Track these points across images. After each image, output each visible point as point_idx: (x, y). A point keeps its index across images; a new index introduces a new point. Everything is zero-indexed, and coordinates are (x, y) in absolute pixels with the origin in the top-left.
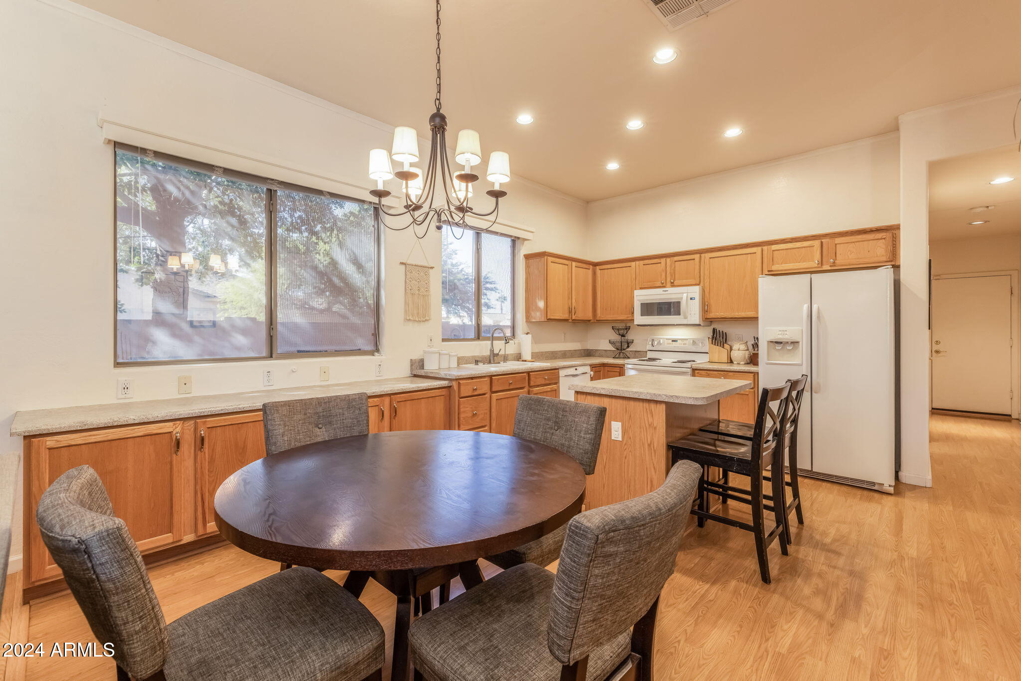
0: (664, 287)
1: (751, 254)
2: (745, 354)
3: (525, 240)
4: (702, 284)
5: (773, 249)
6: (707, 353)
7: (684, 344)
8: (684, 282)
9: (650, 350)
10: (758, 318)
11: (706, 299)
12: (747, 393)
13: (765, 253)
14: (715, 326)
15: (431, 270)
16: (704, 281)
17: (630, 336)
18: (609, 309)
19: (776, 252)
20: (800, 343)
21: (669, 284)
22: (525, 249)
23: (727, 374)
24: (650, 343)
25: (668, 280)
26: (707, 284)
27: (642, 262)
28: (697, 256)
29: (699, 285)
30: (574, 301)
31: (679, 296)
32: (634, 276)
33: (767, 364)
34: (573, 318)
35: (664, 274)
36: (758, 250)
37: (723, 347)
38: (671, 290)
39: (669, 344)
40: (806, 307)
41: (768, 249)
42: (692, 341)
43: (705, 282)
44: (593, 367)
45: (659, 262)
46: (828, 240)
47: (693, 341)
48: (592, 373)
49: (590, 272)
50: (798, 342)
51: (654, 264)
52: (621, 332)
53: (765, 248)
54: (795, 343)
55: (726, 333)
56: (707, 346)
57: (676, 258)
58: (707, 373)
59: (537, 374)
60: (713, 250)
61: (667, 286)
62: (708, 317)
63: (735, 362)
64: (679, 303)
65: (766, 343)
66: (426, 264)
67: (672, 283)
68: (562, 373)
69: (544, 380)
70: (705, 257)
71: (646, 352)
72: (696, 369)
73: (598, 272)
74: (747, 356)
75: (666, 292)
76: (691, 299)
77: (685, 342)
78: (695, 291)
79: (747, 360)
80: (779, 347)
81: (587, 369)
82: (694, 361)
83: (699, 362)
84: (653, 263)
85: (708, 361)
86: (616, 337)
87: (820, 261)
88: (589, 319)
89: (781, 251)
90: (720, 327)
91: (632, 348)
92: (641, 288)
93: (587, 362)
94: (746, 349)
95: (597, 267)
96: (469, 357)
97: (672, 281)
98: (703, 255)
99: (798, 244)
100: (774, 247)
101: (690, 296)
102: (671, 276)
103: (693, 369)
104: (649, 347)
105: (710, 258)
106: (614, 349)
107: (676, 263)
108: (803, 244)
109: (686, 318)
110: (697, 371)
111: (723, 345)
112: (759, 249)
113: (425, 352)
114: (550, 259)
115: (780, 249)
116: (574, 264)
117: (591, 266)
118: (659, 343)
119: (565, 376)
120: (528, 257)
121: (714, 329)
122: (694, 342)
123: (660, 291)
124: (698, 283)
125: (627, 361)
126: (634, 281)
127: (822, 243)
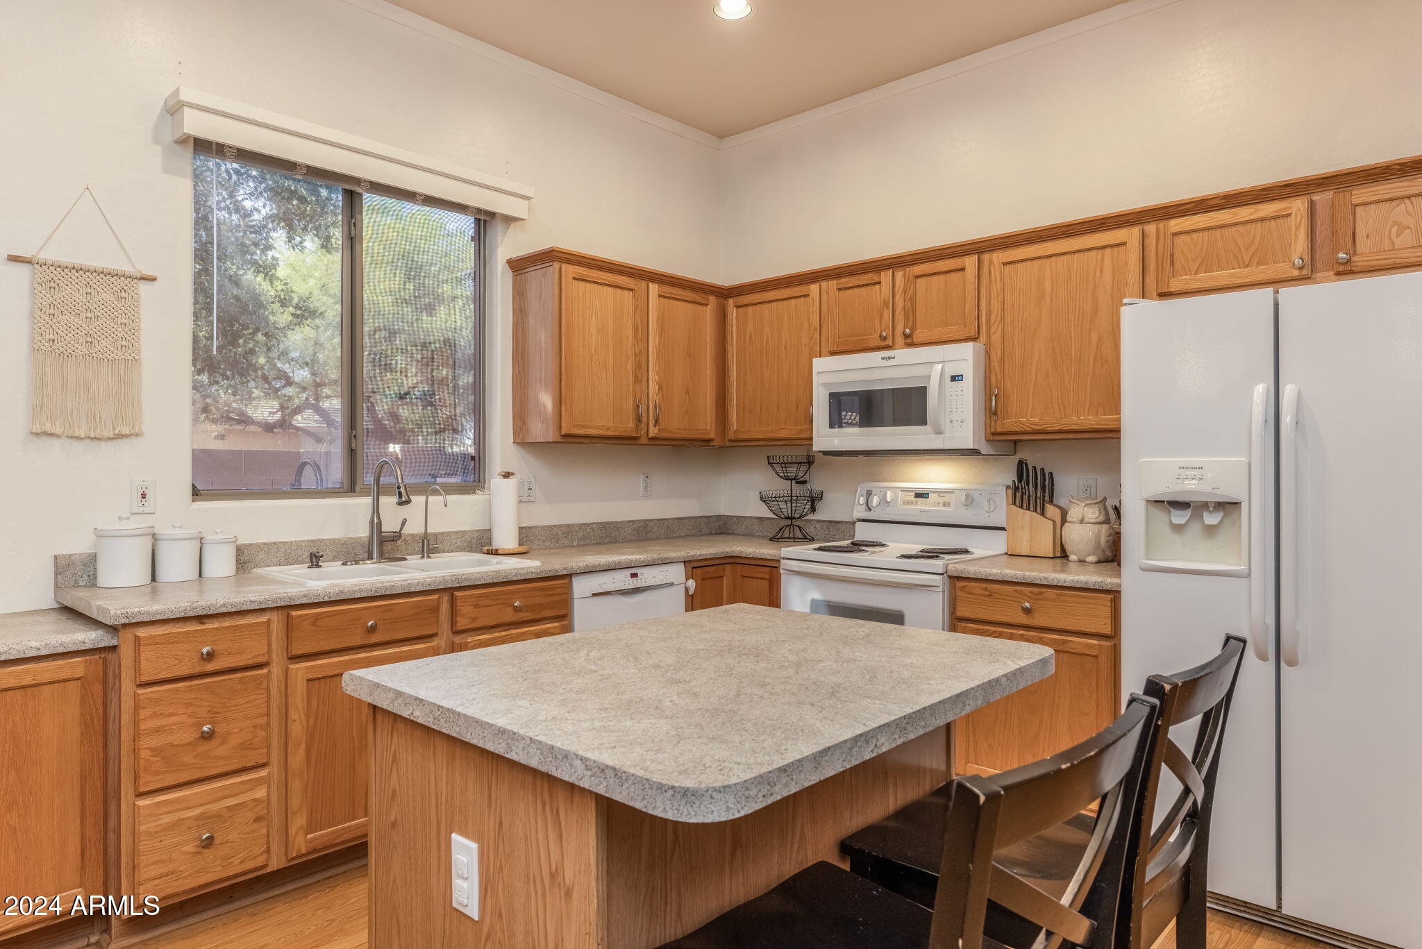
0: (889, 348)
1: (1112, 246)
2: (1099, 532)
3: (509, 220)
4: (983, 338)
5: (1173, 230)
6: (1003, 529)
7: (944, 504)
8: (938, 333)
9: (864, 520)
10: (1118, 431)
11: (993, 379)
12: (1094, 652)
13: (1151, 242)
14: (1022, 454)
15: (143, 287)
16: (989, 328)
17: (817, 483)
18: (758, 409)
19: (1182, 238)
20: (1244, 507)
21: (900, 340)
22: (507, 246)
23: (1040, 593)
24: (862, 500)
25: (899, 328)
26: (996, 338)
27: (833, 284)
28: (970, 262)
29: (974, 339)
30: (653, 388)
31: (921, 371)
32: (816, 323)
33: (1144, 570)
34: (651, 435)
35: (887, 314)
36: (1131, 235)
37: (1043, 514)
38: (903, 355)
39: (908, 503)
40: (1261, 390)
41: (1158, 232)
42: (963, 497)
43: (993, 330)
44: (694, 567)
45: (876, 279)
46: (1329, 195)
47: (967, 495)
48: (691, 584)
49: (708, 314)
50: (1236, 504)
51: (863, 286)
52: (792, 471)
53: (1151, 228)
54: (1228, 507)
55: (1051, 474)
56: (1000, 509)
57: (918, 269)
58: (986, 589)
59: (481, 596)
60: (1014, 239)
61: (896, 346)
62: (999, 430)
63: (1073, 557)
64: (922, 391)
65: (1142, 506)
66: (127, 268)
67: (906, 336)
68: (582, 587)
69: (509, 610)
70: (991, 262)
71: (854, 523)
72: (958, 578)
73: (733, 313)
74: (1103, 540)
75: (891, 362)
76: (953, 378)
77: (948, 498)
78: (964, 357)
79: (1104, 551)
80: (1180, 517)
81: (676, 573)
82: (966, 552)
83: (978, 552)
84: (861, 283)
85: (1004, 551)
86: (779, 486)
87: (1307, 258)
88: (706, 437)
89: (1195, 236)
90: (1034, 458)
91: (823, 514)
92: (833, 353)
93: (673, 555)
94: (1102, 518)
95: (731, 302)
96: (297, 545)
97: (908, 331)
98: (986, 257)
99: (1244, 213)
100: (1176, 224)
101: (952, 370)
102: (906, 317)
103: (950, 577)
104: (859, 512)
105: (1005, 264)
106: (772, 516)
107: (919, 281)
108: (1256, 211)
109: (939, 432)
110: (960, 584)
111: (1043, 506)
112: (1135, 231)
113: (100, 535)
114: (570, 270)
115: (1194, 227)
116: (654, 288)
117: (712, 299)
118: (883, 501)
119: (594, 595)
120: (518, 266)
121: (1021, 463)
122: (969, 501)
123: (874, 358)
124: (973, 334)
125: (788, 551)
126: (817, 335)
127: (1312, 205)
